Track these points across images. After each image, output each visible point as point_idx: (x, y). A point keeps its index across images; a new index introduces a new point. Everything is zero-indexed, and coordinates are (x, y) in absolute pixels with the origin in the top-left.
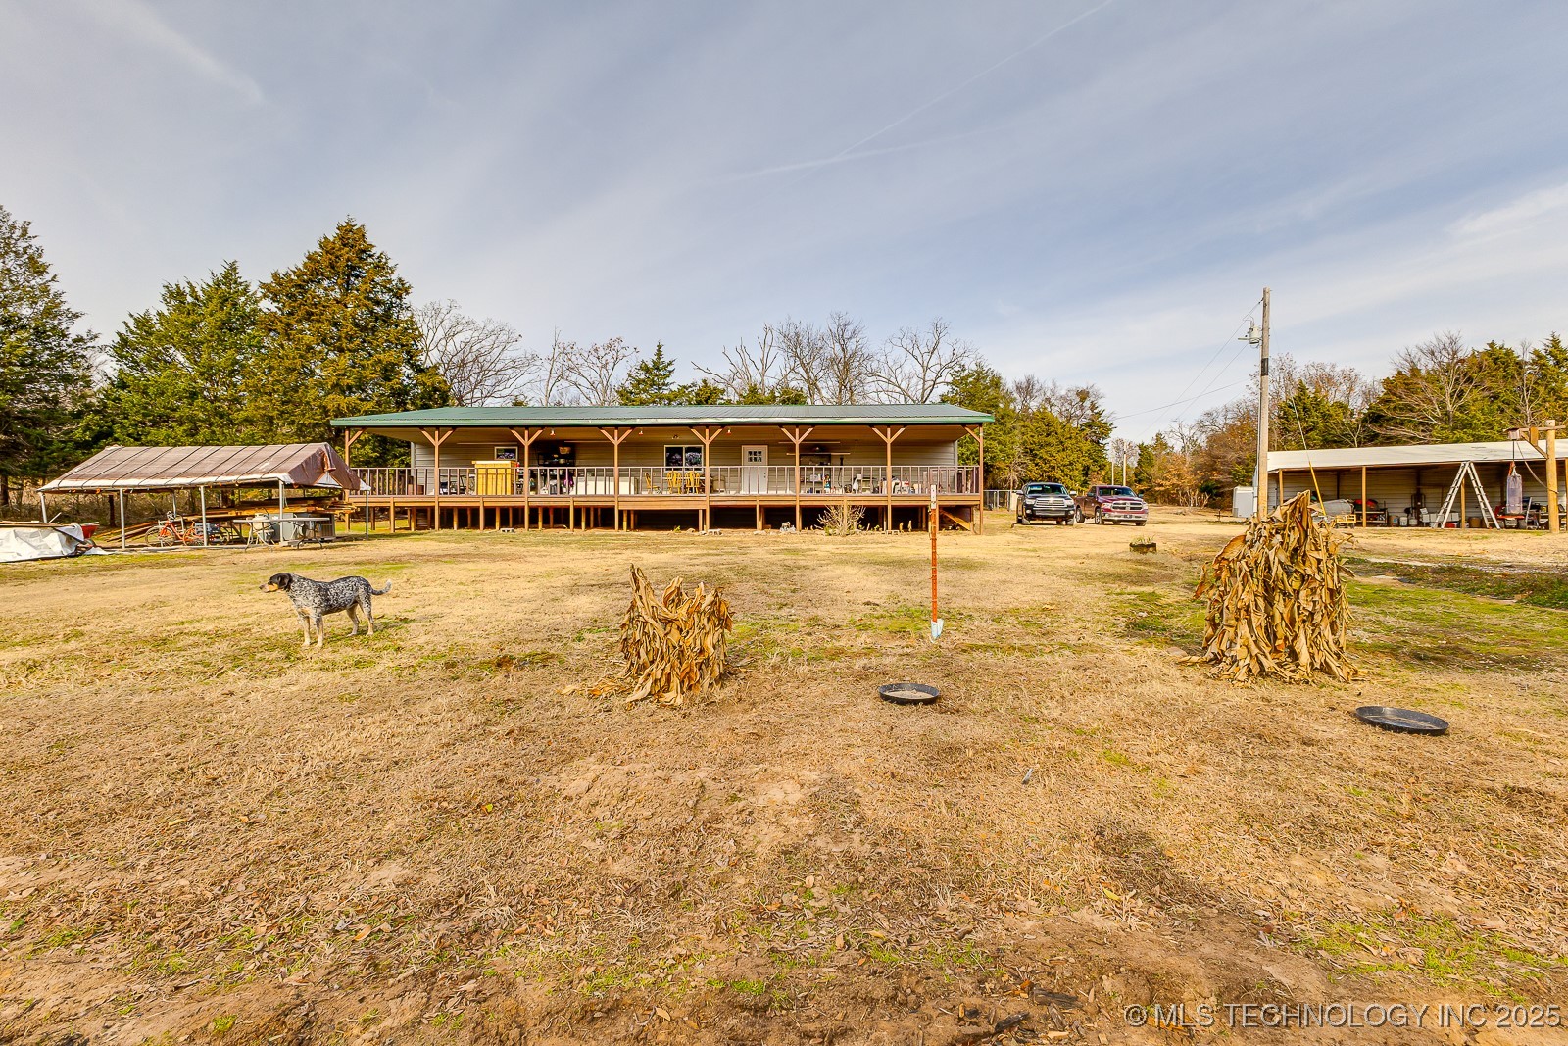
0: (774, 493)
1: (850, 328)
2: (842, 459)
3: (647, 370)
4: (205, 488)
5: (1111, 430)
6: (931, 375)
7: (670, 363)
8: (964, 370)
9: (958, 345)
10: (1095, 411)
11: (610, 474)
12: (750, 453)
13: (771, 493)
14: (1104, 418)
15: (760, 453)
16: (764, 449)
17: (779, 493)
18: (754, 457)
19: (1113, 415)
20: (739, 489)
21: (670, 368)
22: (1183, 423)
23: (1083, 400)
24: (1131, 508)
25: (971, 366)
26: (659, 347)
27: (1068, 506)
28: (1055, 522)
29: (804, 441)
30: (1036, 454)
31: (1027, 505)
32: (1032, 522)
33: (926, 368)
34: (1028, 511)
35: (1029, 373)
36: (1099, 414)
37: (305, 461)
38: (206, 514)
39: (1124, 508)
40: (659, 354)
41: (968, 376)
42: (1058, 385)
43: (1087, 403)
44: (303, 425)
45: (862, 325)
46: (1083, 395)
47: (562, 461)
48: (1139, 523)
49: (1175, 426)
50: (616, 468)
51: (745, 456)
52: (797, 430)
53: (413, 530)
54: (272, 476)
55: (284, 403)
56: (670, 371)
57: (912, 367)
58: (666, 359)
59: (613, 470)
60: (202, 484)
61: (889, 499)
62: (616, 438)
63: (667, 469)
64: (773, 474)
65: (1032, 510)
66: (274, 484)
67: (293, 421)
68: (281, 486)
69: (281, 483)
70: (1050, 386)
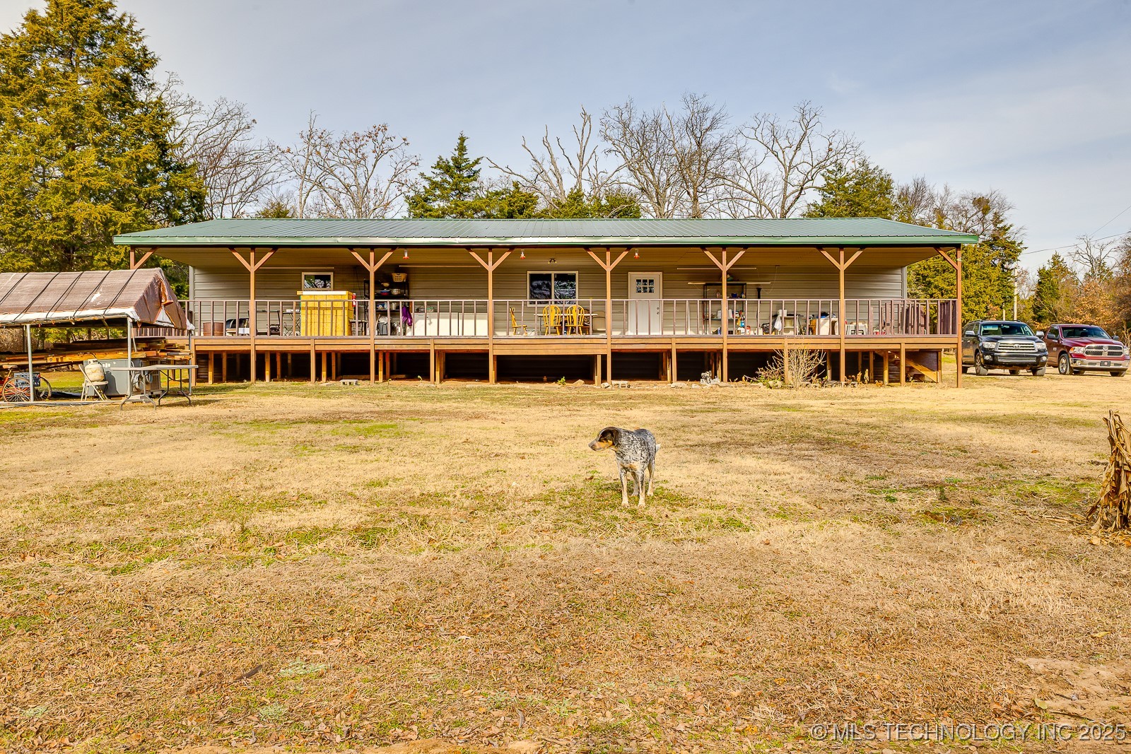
0: (671, 333)
1: (710, 115)
2: (759, 290)
3: (447, 170)
4: (32, 327)
5: (1020, 251)
6: (796, 178)
7: (476, 162)
8: (840, 169)
9: (837, 138)
10: (1000, 225)
11: (482, 309)
12: (639, 281)
13: (666, 333)
14: (1011, 236)
15: (651, 281)
16: (657, 276)
17: (678, 333)
18: (646, 287)
19: (1022, 232)
20: (625, 329)
21: (476, 168)
22: (1093, 243)
23: (985, 211)
24: (1109, 353)
25: (850, 166)
26: (462, 140)
27: (1039, 351)
28: (1007, 371)
29: (733, 266)
30: (930, 283)
31: (985, 349)
32: (990, 371)
33: (789, 168)
34: (987, 357)
35: (920, 176)
36: (1005, 229)
37: (147, 292)
38: (33, 359)
39: (1101, 353)
40: (462, 149)
41: (846, 180)
42: (951, 191)
43: (990, 216)
44: (43, 243)
45: (723, 112)
46: (982, 204)
47: (395, 292)
48: (1116, 373)
49: (1083, 246)
50: (490, 301)
51: (632, 285)
52: (724, 253)
53: (210, 381)
54: (114, 311)
55: (18, 214)
56: (475, 172)
57: (771, 168)
58: (471, 156)
59: (485, 304)
60: (30, 322)
61: (843, 341)
62: (490, 263)
63: (531, 303)
64: (669, 309)
65: (993, 356)
66: (120, 322)
67: (29, 237)
68: (129, 324)
69: (129, 321)
70: (942, 193)
